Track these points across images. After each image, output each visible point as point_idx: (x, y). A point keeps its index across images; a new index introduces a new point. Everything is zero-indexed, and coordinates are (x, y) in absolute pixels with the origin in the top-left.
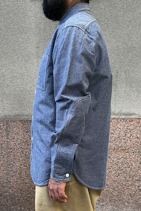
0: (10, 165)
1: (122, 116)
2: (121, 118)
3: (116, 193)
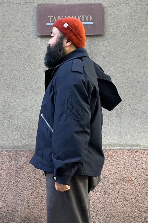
0: (18, 194)
1: (127, 147)
2: (126, 149)
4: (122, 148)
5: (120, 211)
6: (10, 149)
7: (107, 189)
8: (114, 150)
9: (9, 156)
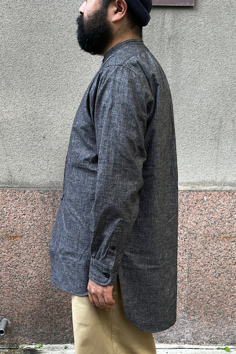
1: (226, 187)
2: (225, 189)
3: (214, 303)
4: (219, 188)
5: (212, 282)
6: (44, 188)
7: (193, 250)
8: (205, 191)
9: (42, 199)
